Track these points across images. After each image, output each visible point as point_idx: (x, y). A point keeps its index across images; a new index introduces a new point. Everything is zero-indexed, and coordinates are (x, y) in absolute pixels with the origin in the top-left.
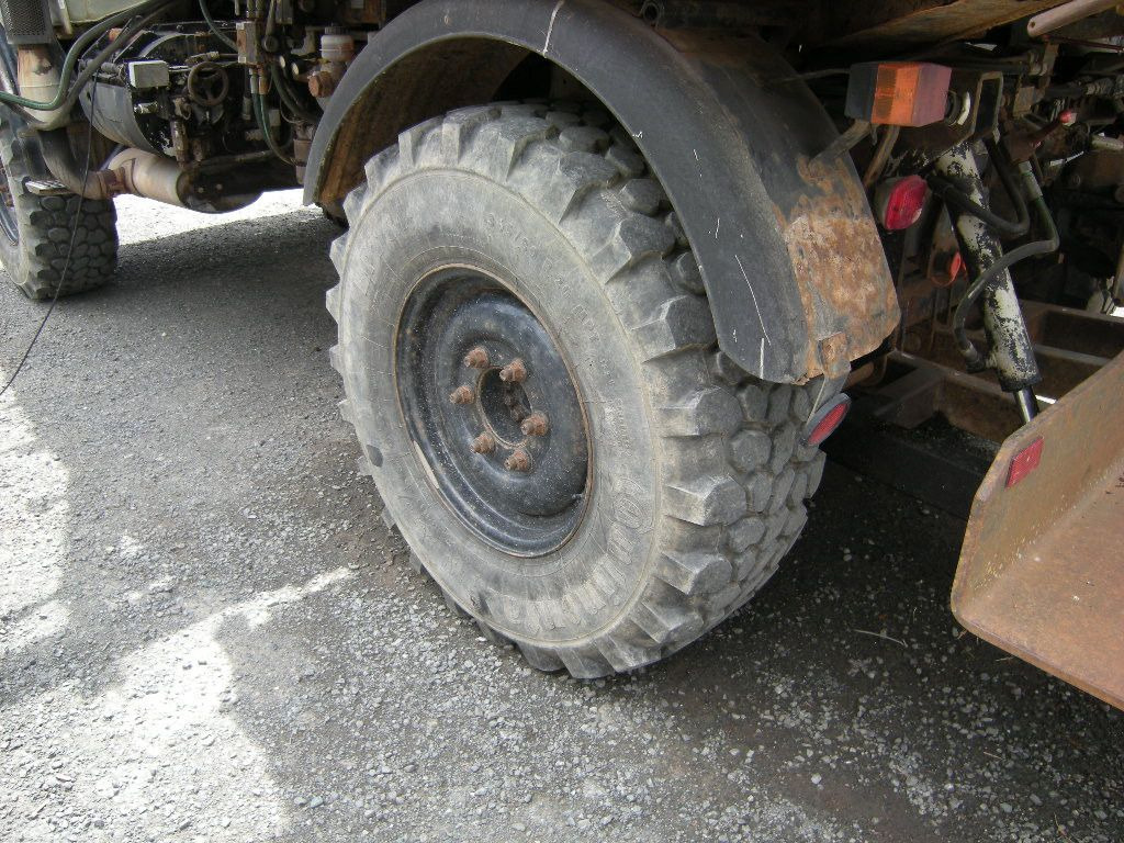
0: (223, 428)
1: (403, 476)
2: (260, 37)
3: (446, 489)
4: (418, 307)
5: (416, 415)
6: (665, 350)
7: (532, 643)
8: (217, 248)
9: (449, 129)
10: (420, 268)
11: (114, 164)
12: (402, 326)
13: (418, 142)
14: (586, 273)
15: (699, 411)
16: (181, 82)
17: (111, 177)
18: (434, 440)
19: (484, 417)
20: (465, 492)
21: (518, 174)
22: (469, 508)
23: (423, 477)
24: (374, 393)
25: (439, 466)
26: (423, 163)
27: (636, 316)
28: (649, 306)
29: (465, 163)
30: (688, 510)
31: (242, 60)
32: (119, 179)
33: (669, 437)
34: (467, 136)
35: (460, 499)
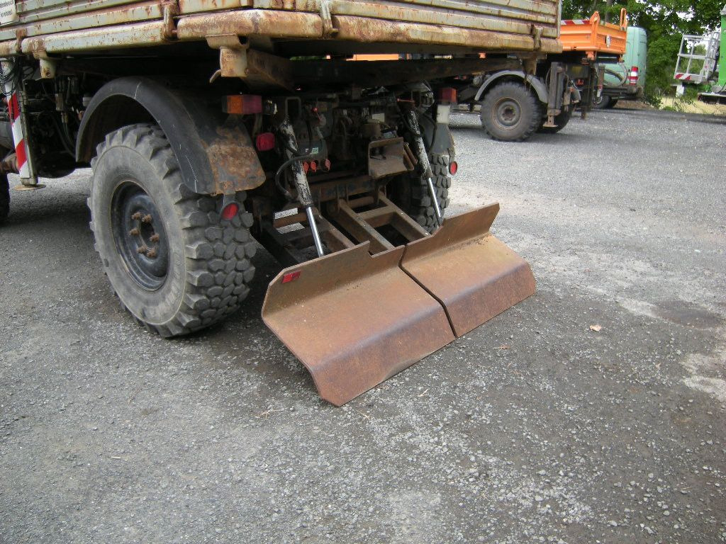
0: (55, 273)
1: (116, 268)
2: (64, 99)
3: (131, 272)
4: (117, 199)
5: (120, 244)
6: (179, 199)
7: (159, 324)
8: (63, 205)
9: (119, 132)
10: (116, 183)
11: (7, 160)
12: (112, 208)
13: (111, 139)
14: (157, 176)
15: (191, 218)
16: (34, 119)
17: (5, 165)
18: (127, 253)
19: (143, 240)
20: (139, 273)
21: (139, 146)
22: (139, 277)
23: (123, 268)
24: (105, 236)
25: (129, 263)
26: (113, 145)
27: (172, 189)
28: (175, 185)
29: (124, 144)
30: (191, 254)
31: (58, 109)
32: (9, 165)
33: (184, 229)
34: (125, 135)
35: (136, 275)
